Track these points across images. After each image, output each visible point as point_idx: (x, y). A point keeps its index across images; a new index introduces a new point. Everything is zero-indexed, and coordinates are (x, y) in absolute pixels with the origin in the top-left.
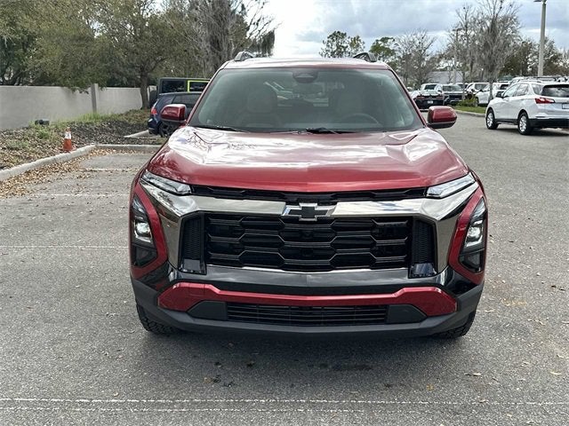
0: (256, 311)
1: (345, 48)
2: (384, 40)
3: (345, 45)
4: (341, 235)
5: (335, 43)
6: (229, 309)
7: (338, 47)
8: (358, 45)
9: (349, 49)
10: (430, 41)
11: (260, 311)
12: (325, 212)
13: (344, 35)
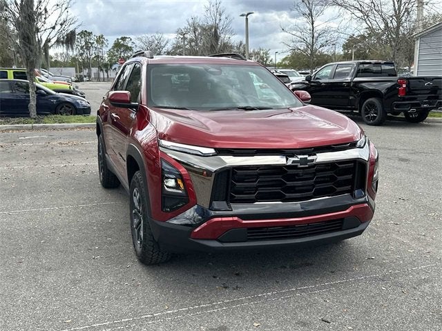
0: (266, 232)
1: (92, 44)
2: (124, 39)
3: (92, 41)
4: (320, 175)
5: (83, 39)
6: (248, 233)
7: (86, 43)
8: (103, 42)
9: (95, 44)
10: (165, 42)
11: (269, 232)
12: (313, 160)
13: (90, 34)
